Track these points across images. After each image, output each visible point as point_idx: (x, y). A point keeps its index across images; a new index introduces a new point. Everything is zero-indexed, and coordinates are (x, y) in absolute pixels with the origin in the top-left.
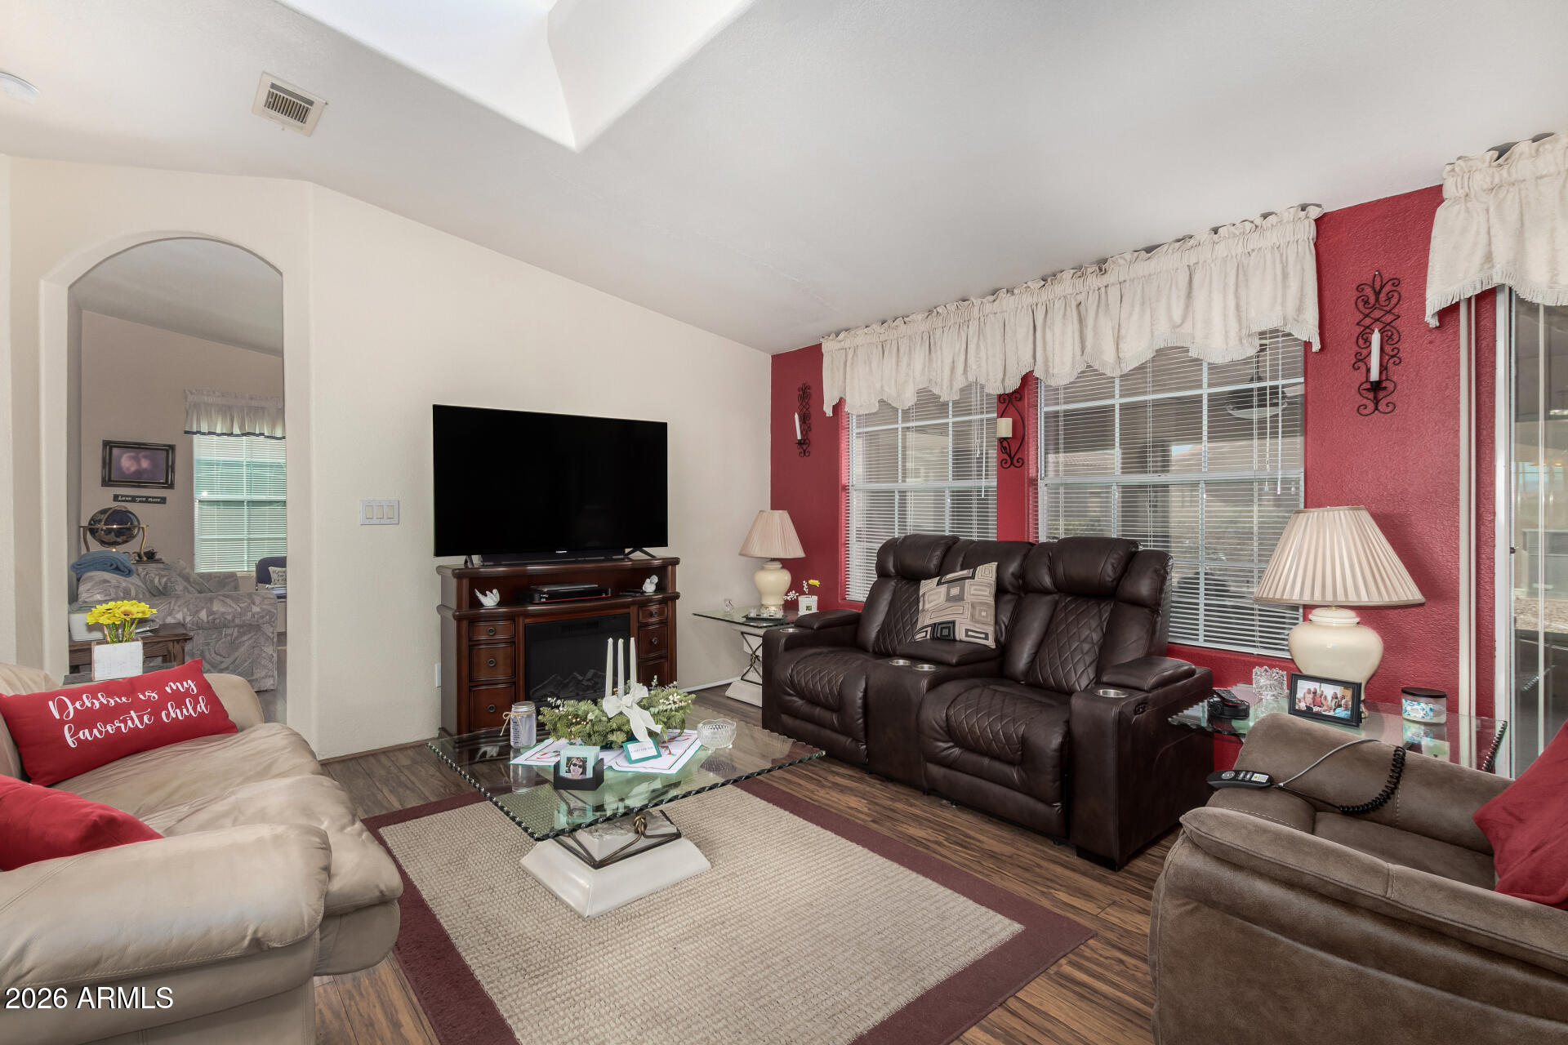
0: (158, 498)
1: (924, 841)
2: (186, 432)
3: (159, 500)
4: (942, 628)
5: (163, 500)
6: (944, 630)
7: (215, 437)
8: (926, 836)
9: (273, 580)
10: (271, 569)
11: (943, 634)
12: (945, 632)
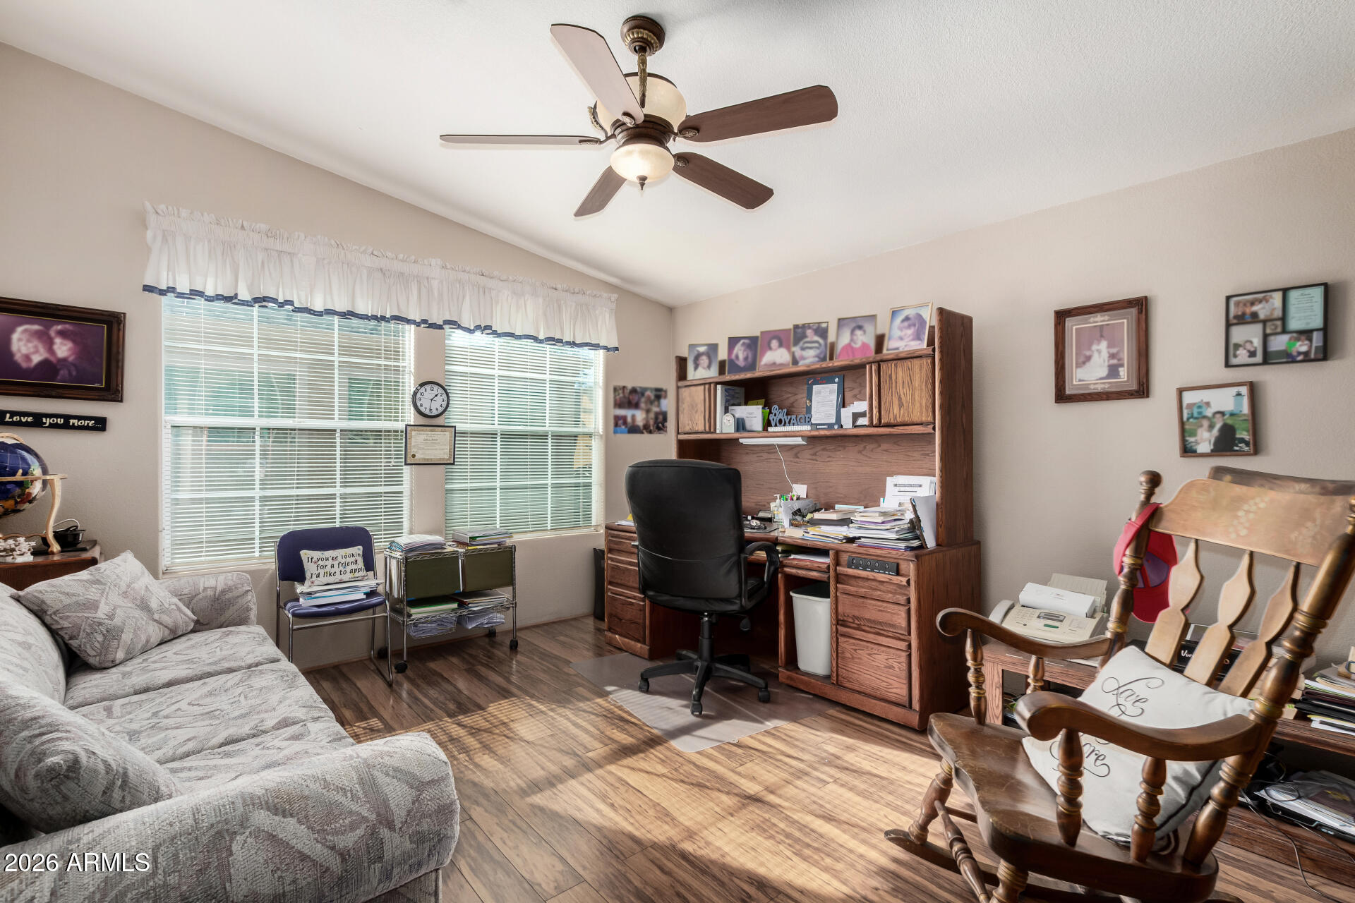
0: (90, 418)
2: (148, 289)
3: (91, 423)
5: (100, 424)
7: (200, 302)
9: (308, 575)
10: (305, 554)
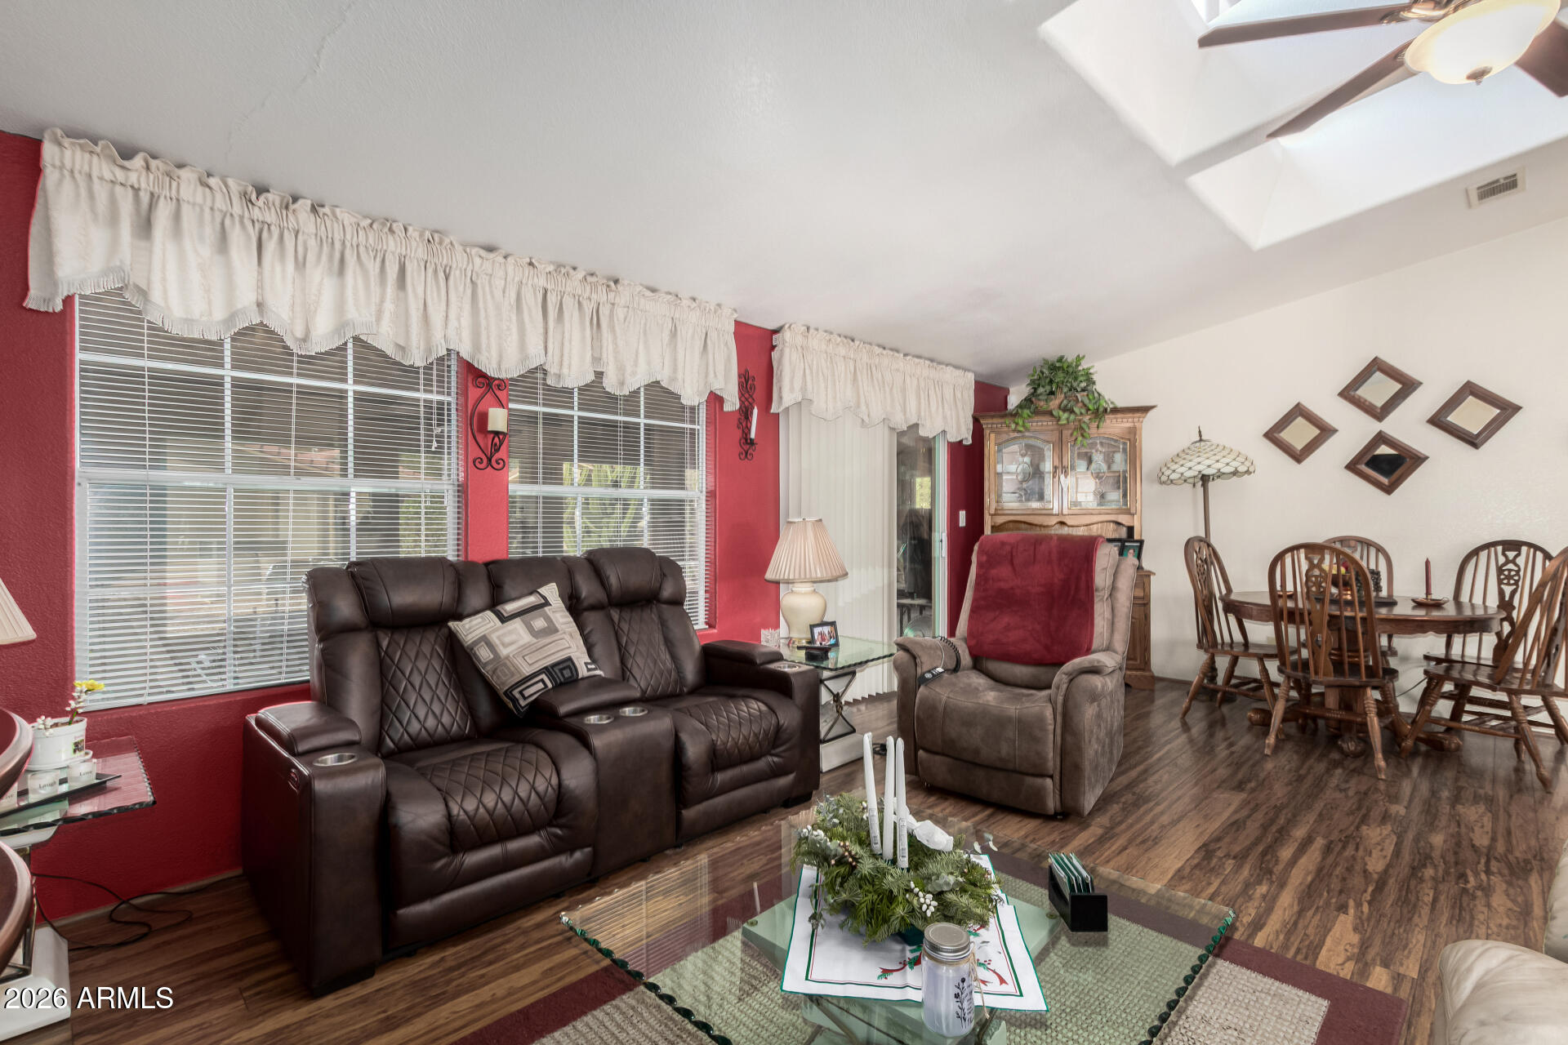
1: (768, 867)
4: (561, 670)
6: (565, 672)
8: (761, 863)
11: (566, 676)
12: (567, 673)
